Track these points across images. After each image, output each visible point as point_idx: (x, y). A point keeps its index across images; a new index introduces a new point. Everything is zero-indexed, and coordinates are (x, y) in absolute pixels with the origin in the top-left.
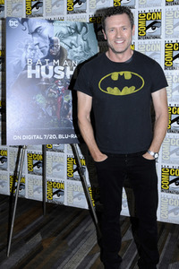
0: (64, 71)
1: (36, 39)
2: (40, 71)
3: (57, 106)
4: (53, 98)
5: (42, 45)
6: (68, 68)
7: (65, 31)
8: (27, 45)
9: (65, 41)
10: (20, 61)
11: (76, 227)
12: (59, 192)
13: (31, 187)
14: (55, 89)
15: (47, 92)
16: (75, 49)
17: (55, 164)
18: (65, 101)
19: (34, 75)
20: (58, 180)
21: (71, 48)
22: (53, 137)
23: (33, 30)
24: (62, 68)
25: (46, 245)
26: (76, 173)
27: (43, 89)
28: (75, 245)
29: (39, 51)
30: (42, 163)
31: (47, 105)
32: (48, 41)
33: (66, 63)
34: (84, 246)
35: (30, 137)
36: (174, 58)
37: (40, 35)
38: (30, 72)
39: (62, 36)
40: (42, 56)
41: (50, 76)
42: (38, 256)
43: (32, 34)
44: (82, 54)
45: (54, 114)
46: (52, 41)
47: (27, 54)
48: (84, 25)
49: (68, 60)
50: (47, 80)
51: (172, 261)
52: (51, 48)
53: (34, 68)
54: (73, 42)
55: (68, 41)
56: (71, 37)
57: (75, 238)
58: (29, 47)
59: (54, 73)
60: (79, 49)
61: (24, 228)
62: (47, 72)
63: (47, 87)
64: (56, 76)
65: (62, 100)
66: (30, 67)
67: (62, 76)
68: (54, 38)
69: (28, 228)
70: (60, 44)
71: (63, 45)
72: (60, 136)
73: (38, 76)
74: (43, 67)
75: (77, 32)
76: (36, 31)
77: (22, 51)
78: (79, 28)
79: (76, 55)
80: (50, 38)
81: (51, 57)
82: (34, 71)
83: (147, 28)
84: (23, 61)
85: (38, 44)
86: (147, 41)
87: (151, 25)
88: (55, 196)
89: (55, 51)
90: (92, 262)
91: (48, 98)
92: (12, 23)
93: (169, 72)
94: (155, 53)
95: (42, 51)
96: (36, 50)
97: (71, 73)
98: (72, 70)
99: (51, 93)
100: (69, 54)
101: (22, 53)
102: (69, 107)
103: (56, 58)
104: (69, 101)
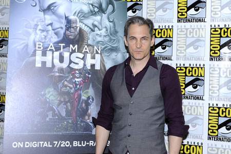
0: (83, 59)
1: (49, 18)
2: (52, 58)
3: (72, 104)
4: (68, 93)
5: (57, 25)
6: (89, 56)
7: (86, 9)
8: (37, 25)
9: (86, 21)
10: (27, 45)
15: (60, 85)
16: (99, 32)
18: (84, 97)
19: (44, 63)
21: (93, 31)
22: (65, 144)
23: (46, 6)
24: (81, 56)
29: (51, 32)
31: (60, 102)
32: (64, 21)
33: (86, 49)
36: (222, 47)
37: (54, 13)
38: (39, 59)
39: (83, 15)
41: (65, 65)
43: (44, 11)
44: (107, 39)
46: (69, 22)
47: (36, 36)
48: (110, 2)
49: (88, 45)
50: (61, 70)
52: (67, 29)
53: (44, 54)
54: (96, 23)
55: (89, 22)
56: (94, 17)
58: (39, 27)
59: (71, 62)
60: (103, 32)
62: (61, 60)
63: (60, 78)
65: (80, 96)
66: (39, 53)
67: (81, 66)
68: (72, 17)
70: (79, 25)
71: (83, 27)
73: (49, 65)
76: (49, 8)
78: (104, 6)
79: (99, 39)
80: (66, 18)
82: (44, 59)
84: (31, 44)
85: (51, 24)
89: (72, 34)
91: (62, 94)
93: (215, 63)
94: (198, 40)
95: (56, 34)
96: (47, 31)
97: (93, 62)
98: (93, 58)
99: (66, 86)
100: (91, 38)
101: (29, 34)
102: (88, 104)
103: (73, 42)
104: (89, 98)
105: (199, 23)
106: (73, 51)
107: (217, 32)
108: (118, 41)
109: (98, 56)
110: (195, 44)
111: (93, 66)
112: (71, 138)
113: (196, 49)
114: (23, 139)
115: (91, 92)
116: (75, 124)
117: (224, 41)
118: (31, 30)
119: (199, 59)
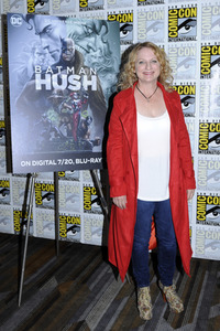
0: (80, 80)
1: (45, 41)
2: (50, 81)
4: (68, 114)
5: (53, 48)
6: (85, 77)
7: (80, 30)
8: (34, 49)
9: (81, 43)
10: (26, 69)
11: (97, 267)
12: (74, 228)
13: (40, 223)
14: (69, 103)
15: (60, 107)
16: (93, 54)
17: (68, 195)
18: (83, 118)
19: (43, 86)
20: (72, 213)
21: (88, 52)
22: (68, 162)
23: (42, 29)
24: (78, 77)
25: (63, 291)
26: (95, 205)
27: (56, 104)
28: (98, 289)
29: (49, 55)
30: (53, 195)
32: (60, 44)
33: (82, 70)
34: (109, 290)
35: (41, 163)
36: (212, 64)
37: (49, 36)
38: (38, 82)
39: (78, 37)
40: (53, 62)
41: (63, 87)
42: (55, 304)
43: (40, 34)
44: (102, 60)
45: (70, 133)
46: (64, 44)
47: (34, 60)
48: (103, 23)
49: (85, 67)
50: (60, 92)
51: (214, 303)
52: (63, 52)
53: (43, 77)
54: (90, 45)
56: (88, 39)
57: (97, 281)
58: (37, 51)
59: (69, 84)
60: (98, 53)
61: (34, 271)
62: (60, 82)
63: (60, 100)
64: (70, 87)
65: (79, 116)
66: (38, 76)
67: (78, 87)
68: (67, 40)
69: (40, 271)
70: (74, 47)
71: (79, 49)
72: (78, 161)
73: (48, 88)
74: (55, 76)
75: (95, 32)
76: (45, 30)
77: (28, 57)
78: (97, 27)
79: (94, 60)
81: (64, 63)
83: (179, 27)
84: (30, 68)
85: (48, 47)
86: (179, 44)
87: (184, 24)
88: (70, 233)
89: (69, 56)
90: (120, 308)
91: (62, 115)
92: (14, 21)
93: (206, 80)
94: (189, 59)
95: (53, 56)
96: (45, 54)
97: (89, 83)
98: (90, 79)
99: (65, 108)
100: (86, 60)
101: (28, 58)
102: (87, 124)
103: (70, 64)
104: (87, 118)
105: (190, 42)
106: (71, 73)
107: (208, 50)
108: (113, 62)
109: (94, 78)
110: (186, 63)
111: (90, 87)
112: (74, 156)
113: (187, 67)
114: (31, 158)
115: (89, 112)
116: (76, 143)
117: (214, 58)
118: (29, 54)
119: (190, 77)
